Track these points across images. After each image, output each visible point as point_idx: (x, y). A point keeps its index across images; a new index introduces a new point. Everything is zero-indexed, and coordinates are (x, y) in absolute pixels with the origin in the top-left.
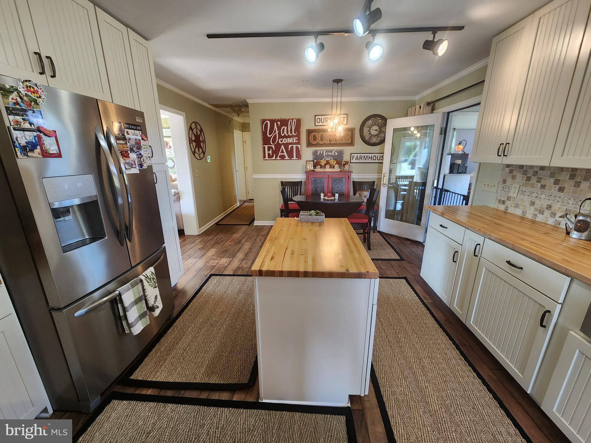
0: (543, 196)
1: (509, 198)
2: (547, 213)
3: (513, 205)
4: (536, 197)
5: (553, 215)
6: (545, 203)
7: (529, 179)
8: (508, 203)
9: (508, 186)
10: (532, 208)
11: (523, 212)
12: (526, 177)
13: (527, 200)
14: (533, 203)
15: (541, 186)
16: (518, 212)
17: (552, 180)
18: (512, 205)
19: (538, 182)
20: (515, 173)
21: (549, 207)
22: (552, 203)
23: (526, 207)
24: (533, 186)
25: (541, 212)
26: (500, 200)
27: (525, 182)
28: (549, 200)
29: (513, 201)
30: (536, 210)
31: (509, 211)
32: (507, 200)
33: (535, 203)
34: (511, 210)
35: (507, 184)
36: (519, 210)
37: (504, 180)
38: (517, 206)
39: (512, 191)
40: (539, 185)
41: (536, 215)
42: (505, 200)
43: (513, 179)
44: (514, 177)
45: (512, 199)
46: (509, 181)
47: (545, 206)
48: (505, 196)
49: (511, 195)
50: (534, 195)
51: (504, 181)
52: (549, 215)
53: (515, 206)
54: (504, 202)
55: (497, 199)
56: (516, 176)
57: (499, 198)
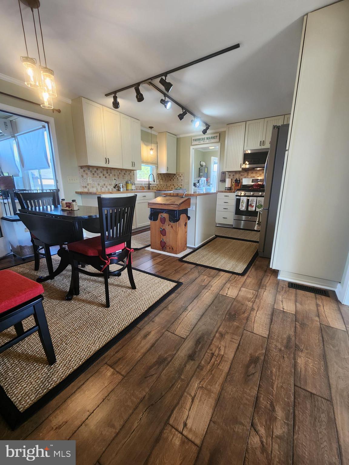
0: (101, 181)
1: (88, 184)
2: (105, 187)
3: (91, 187)
6: (103, 183)
7: (93, 174)
8: (88, 187)
9: (85, 178)
10: (99, 186)
13: (96, 184)
15: (99, 177)
17: (102, 174)
20: (86, 172)
21: (104, 184)
23: (97, 186)
24: (96, 177)
25: (103, 187)
26: (83, 187)
27: (92, 176)
30: (101, 187)
32: (87, 185)
33: (99, 184)
38: (93, 187)
41: (101, 189)
44: (87, 174)
45: (89, 185)
46: (85, 176)
48: (85, 183)
49: (89, 182)
51: (82, 176)
54: (86, 187)
55: (81, 186)
56: (87, 173)
57: (82, 185)
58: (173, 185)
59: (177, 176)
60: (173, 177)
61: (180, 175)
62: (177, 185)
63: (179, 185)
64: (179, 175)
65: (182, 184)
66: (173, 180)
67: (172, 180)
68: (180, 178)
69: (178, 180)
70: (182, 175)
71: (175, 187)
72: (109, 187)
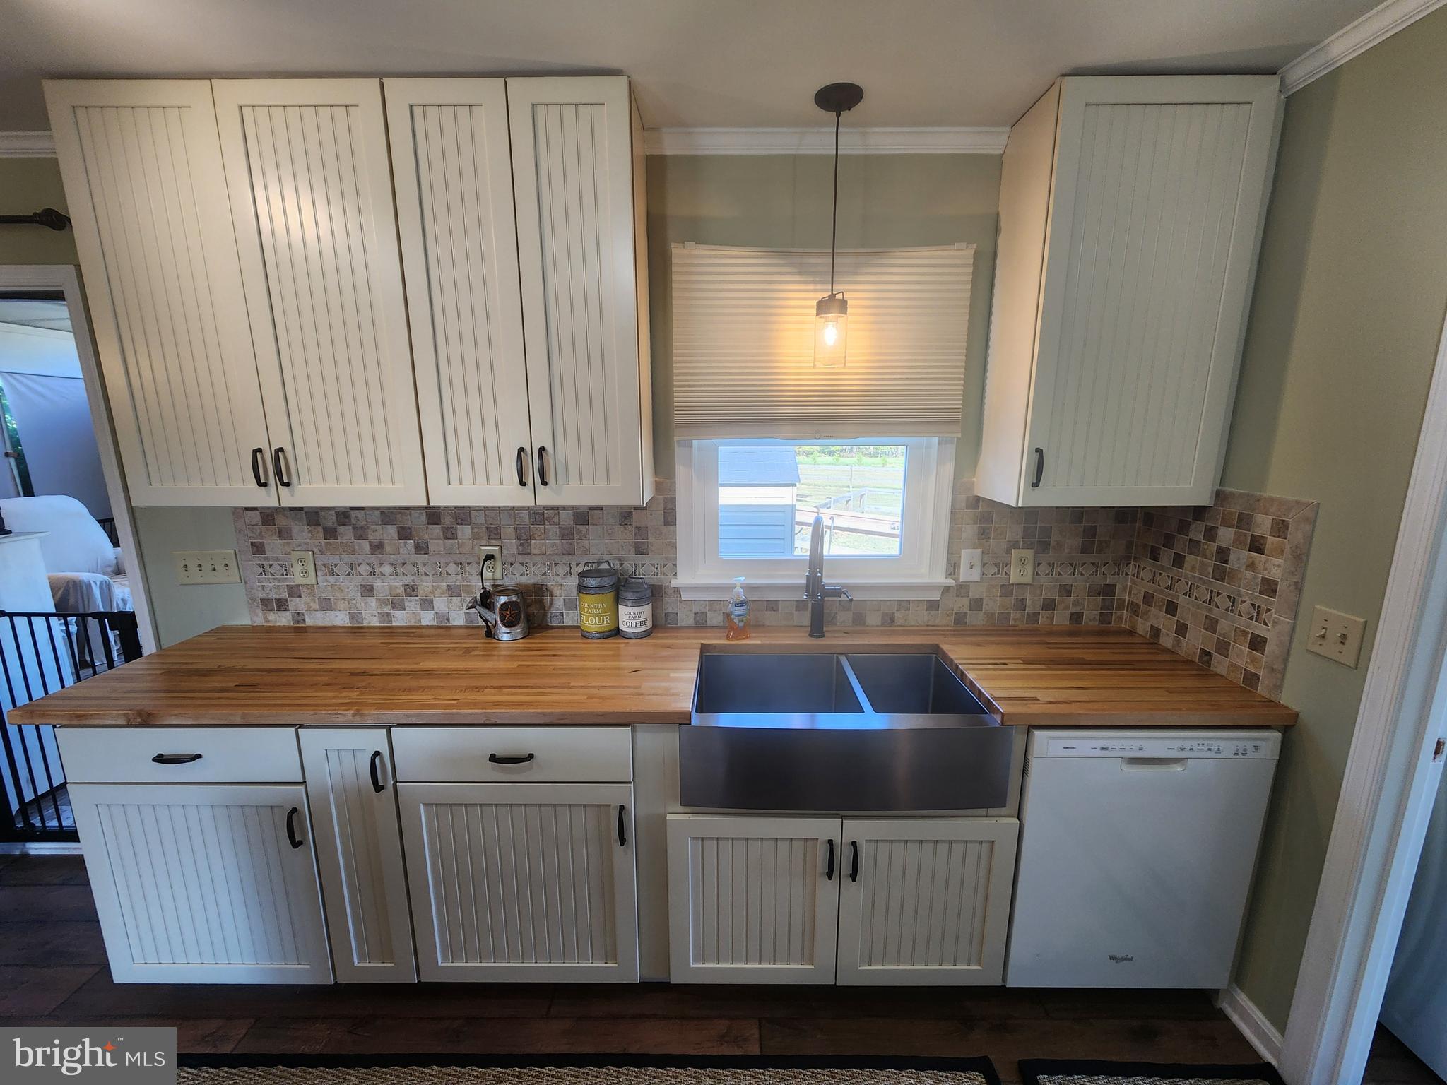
0: (387, 569)
1: (294, 591)
2: (412, 603)
3: (315, 606)
4: (370, 574)
5: (427, 604)
6: (399, 584)
7: (330, 533)
8: (296, 604)
9: (277, 560)
10: (372, 601)
11: (352, 617)
12: (320, 529)
13: (351, 586)
14: (368, 590)
15: (371, 545)
16: (339, 618)
17: (392, 531)
18: (312, 604)
19: (360, 537)
21: (411, 590)
22: (413, 581)
23: (354, 602)
24: (350, 549)
25: (398, 605)
26: (266, 604)
27: (323, 542)
28: (404, 574)
29: (309, 594)
30: (382, 602)
31: (309, 622)
32: (290, 596)
33: (372, 588)
34: (315, 619)
35: (269, 554)
36: (337, 613)
37: (253, 544)
38: (327, 605)
39: (297, 568)
40: (365, 545)
41: (388, 615)
42: (284, 596)
43: (281, 538)
44: (285, 535)
45: (304, 592)
46: (274, 546)
47: (401, 590)
48: (279, 586)
49: (298, 580)
50: (364, 569)
51: (258, 549)
52: (418, 607)
53: (323, 605)
54: (281, 605)
55: (253, 600)
56: (289, 531)
57: (262, 596)
58: (1171, 608)
59: (1226, 535)
60: (1184, 527)
61: (1263, 524)
62: (1211, 625)
63: (1224, 625)
64: (1244, 521)
65: (1260, 630)
66: (1179, 561)
67: (1166, 558)
68: (1251, 566)
69: (1222, 573)
70: (1281, 528)
71: (1182, 629)
72: (441, 604)
